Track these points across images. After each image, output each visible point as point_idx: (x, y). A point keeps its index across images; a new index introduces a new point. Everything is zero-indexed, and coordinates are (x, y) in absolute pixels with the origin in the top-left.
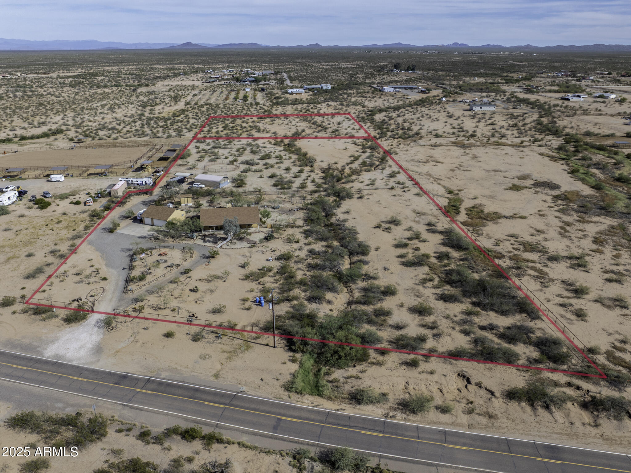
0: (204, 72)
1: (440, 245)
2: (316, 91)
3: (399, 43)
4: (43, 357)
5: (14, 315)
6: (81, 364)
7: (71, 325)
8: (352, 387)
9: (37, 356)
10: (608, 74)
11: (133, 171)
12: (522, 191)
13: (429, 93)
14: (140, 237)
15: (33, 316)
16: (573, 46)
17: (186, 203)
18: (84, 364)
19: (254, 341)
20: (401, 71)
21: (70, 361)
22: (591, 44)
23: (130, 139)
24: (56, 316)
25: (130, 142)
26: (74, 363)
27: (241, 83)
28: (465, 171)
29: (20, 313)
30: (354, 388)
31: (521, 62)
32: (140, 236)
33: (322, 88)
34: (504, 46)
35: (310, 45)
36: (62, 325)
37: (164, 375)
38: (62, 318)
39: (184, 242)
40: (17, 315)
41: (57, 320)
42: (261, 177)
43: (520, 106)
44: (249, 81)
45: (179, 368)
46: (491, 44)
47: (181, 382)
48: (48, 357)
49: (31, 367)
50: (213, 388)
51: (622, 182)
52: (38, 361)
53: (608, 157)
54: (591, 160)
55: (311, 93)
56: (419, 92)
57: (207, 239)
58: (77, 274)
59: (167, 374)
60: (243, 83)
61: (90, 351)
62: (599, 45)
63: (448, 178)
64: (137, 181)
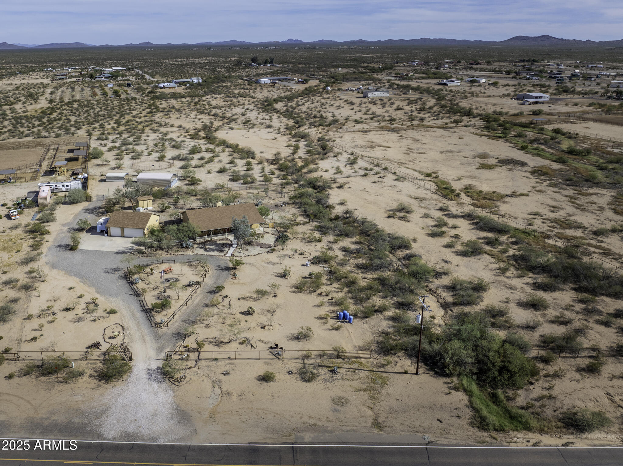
0: (43, 70)
1: (475, 230)
2: (188, 85)
3: (234, 40)
4: (105, 439)
5: (12, 381)
6: (173, 441)
7: (111, 384)
8: (555, 411)
9: (93, 439)
10: (458, 62)
11: (43, 176)
12: (495, 169)
13: (307, 83)
14: (118, 253)
15: (42, 378)
16: (402, 40)
17: (145, 207)
18: (179, 440)
19: (382, 369)
20: (259, 64)
21: (152, 439)
22: (418, 38)
23: (8, 141)
24: (81, 374)
25: (13, 143)
26: (162, 441)
27: (97, 79)
28: (420, 153)
29: (19, 376)
30: (558, 412)
31: (368, 54)
32: (116, 251)
33: (193, 81)
34: (338, 41)
35: (142, 43)
36: (99, 386)
37: (308, 437)
38: (91, 376)
39: (180, 253)
40: (16, 380)
41: (85, 378)
42: (209, 172)
43: (409, 91)
44: (106, 77)
45: (319, 423)
46: (325, 39)
47: (339, 443)
48: (114, 439)
49: (97, 459)
50: (389, 444)
51: (576, 155)
52: (102, 448)
53: (538, 133)
54: (526, 136)
55: (184, 87)
56: (296, 83)
57: (207, 247)
58: (68, 309)
59: (312, 435)
60: (99, 79)
61: (172, 418)
62: (425, 39)
63: (410, 161)
64: (63, 186)
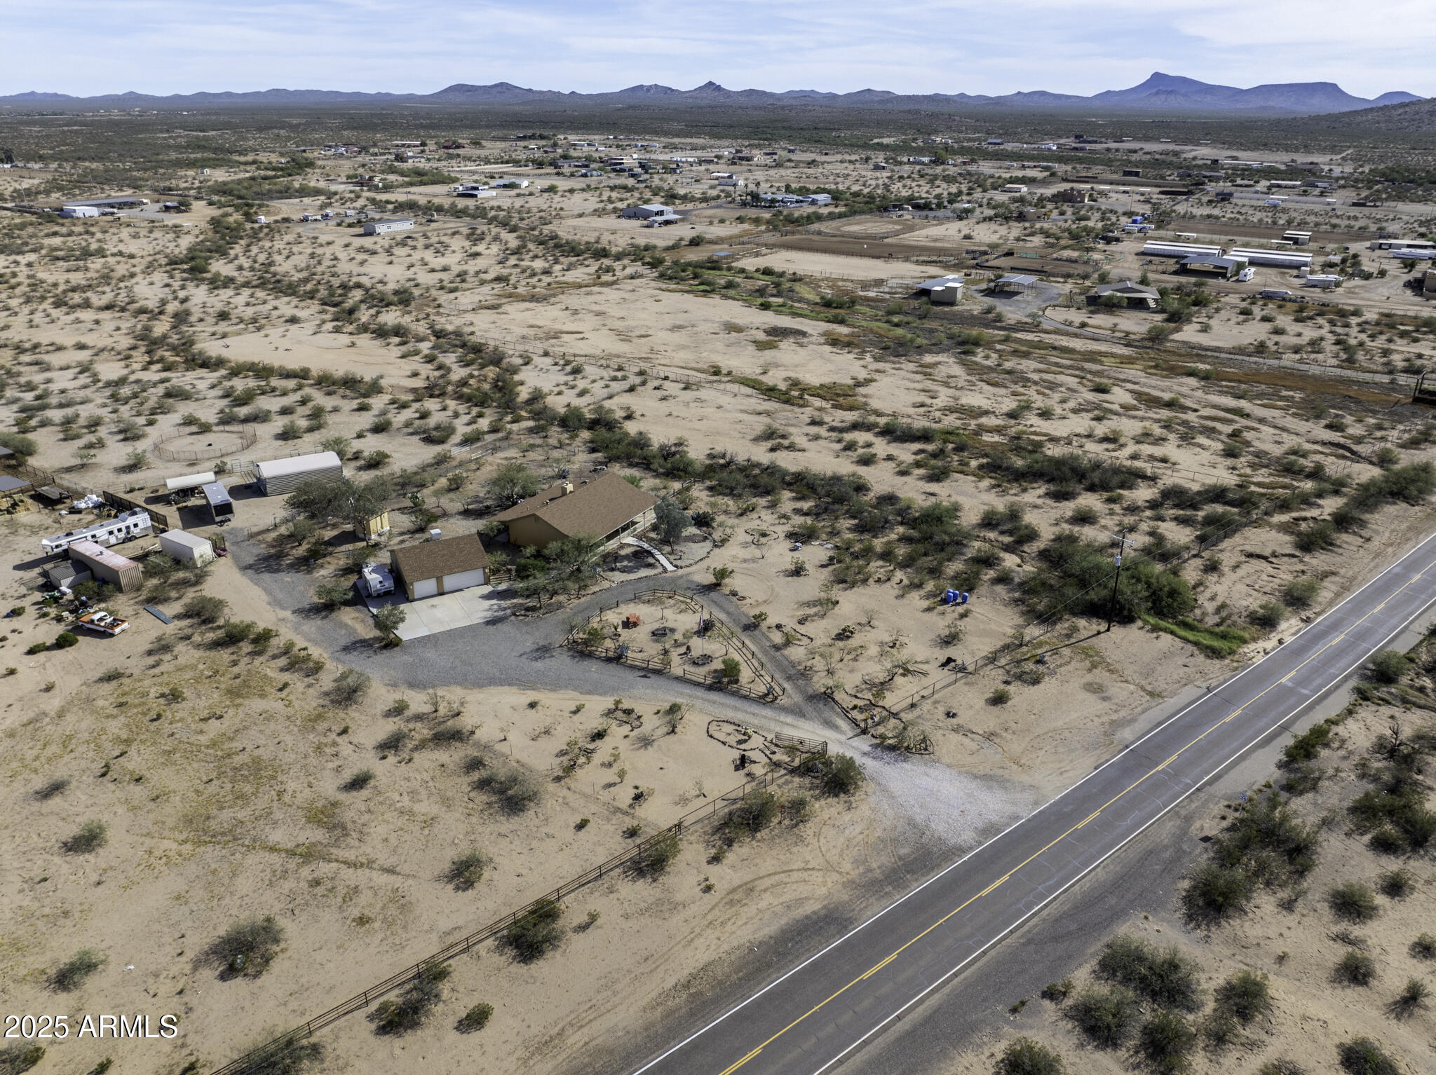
5: (728, 861)
7: (858, 793)
9: (961, 857)
13: (190, 210)
15: (760, 834)
17: (379, 530)
19: (1074, 640)
21: (1013, 819)
36: (848, 802)
40: (731, 857)
41: (815, 804)
46: (40, 90)
49: (1004, 870)
56: (161, 211)
57: (618, 565)
63: (651, 353)
64: (111, 533)
